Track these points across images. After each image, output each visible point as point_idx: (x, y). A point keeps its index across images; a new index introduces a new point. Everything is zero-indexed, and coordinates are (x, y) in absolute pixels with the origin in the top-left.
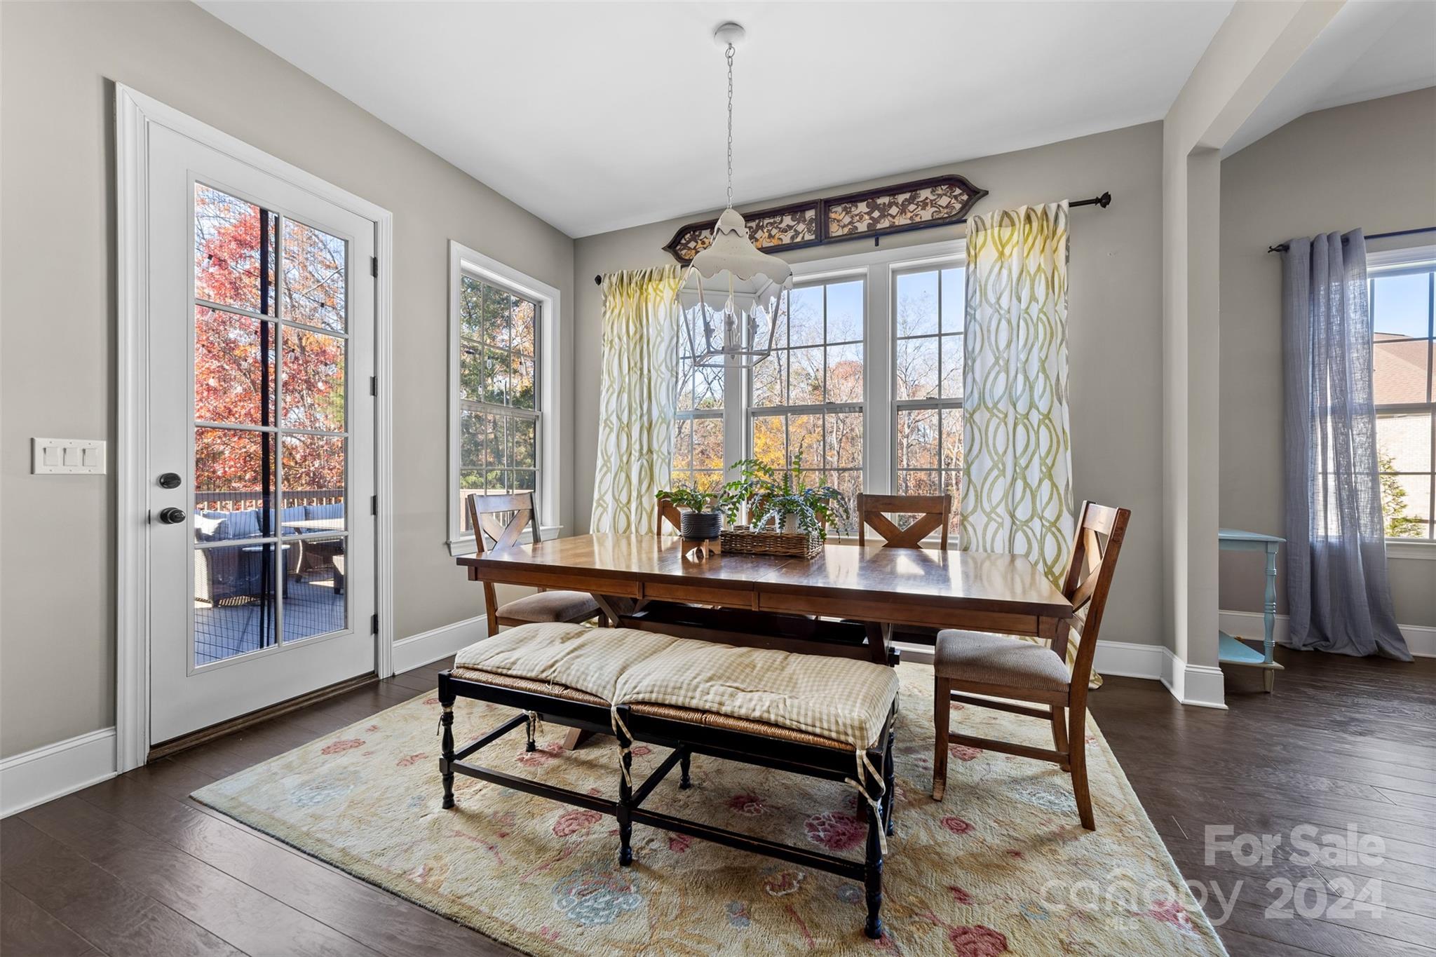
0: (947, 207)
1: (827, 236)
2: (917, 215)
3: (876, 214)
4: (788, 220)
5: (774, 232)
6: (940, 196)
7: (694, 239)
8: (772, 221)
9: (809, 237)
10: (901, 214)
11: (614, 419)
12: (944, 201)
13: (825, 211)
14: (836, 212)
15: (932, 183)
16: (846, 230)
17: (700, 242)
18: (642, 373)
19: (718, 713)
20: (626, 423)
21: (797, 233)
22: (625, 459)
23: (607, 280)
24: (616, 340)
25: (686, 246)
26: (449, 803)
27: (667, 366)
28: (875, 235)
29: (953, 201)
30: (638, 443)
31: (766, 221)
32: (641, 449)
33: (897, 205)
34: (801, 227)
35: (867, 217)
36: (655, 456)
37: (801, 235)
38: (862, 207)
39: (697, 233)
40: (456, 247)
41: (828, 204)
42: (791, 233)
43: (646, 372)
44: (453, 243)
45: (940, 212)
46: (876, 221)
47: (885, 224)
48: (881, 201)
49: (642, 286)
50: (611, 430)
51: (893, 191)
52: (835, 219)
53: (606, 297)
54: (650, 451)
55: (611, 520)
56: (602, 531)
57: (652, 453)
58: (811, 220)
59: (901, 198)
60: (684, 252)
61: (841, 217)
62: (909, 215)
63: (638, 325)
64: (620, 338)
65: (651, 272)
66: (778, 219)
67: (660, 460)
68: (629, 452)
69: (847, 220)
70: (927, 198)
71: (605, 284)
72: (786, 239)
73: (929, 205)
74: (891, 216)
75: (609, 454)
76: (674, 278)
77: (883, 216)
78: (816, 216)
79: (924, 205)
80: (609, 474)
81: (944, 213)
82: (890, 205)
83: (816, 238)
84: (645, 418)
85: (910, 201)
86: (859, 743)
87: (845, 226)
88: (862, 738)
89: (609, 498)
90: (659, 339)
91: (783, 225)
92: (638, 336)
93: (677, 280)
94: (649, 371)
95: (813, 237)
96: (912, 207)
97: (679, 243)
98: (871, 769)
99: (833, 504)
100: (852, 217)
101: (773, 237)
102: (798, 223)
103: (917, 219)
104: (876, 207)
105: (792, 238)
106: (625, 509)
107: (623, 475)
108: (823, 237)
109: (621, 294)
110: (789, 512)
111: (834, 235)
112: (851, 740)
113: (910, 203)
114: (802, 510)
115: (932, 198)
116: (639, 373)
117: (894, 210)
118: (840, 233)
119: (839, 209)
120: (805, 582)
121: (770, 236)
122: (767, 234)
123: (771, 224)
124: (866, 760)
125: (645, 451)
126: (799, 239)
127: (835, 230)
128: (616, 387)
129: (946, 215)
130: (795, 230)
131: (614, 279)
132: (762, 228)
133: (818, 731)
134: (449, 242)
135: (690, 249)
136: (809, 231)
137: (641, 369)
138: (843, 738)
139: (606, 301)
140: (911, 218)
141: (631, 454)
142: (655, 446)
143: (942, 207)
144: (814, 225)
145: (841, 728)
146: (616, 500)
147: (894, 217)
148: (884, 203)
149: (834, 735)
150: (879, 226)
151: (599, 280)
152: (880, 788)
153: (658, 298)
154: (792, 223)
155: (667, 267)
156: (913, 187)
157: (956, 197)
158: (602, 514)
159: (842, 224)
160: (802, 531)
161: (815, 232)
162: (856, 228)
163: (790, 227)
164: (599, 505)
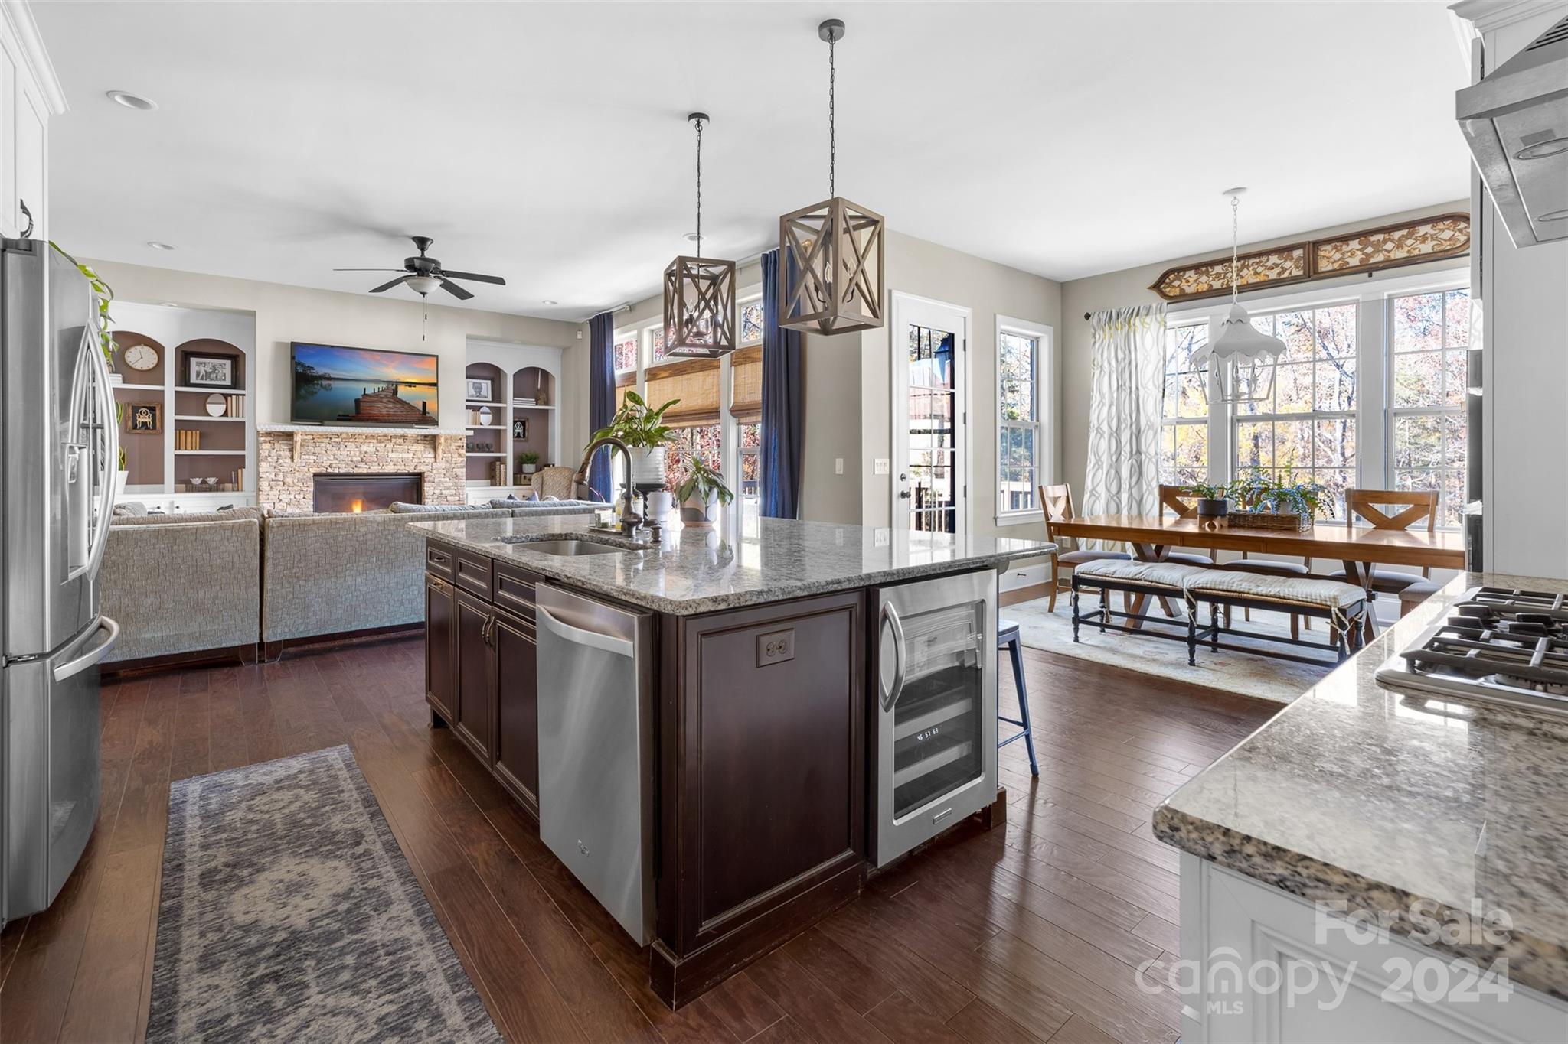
0: (1450, 240)
1: (1316, 272)
2: (1415, 249)
3: (1369, 250)
4: (1274, 259)
5: (1260, 269)
6: (1443, 230)
7: (1178, 278)
8: (1258, 260)
9: (1296, 272)
10: (1398, 248)
11: (1105, 427)
12: (1447, 234)
13: (1314, 251)
14: (1325, 250)
15: (1434, 220)
16: (1336, 266)
17: (1184, 281)
18: (1131, 392)
19: (1249, 593)
20: (1114, 429)
21: (1284, 270)
22: (1114, 459)
23: (1096, 317)
24: (1106, 364)
25: (1170, 285)
26: (1076, 640)
27: (1154, 385)
28: (1368, 269)
29: (1457, 234)
30: (1128, 445)
31: (1252, 261)
32: (1132, 451)
33: (1392, 241)
34: (1288, 264)
35: (1359, 253)
36: (1143, 457)
37: (1288, 272)
38: (1355, 244)
39: (1181, 274)
40: (999, 317)
41: (1316, 245)
42: (1278, 270)
43: (1134, 388)
44: (998, 316)
45: (1442, 244)
46: (1368, 256)
47: (1380, 257)
48: (1374, 238)
49: (1129, 321)
50: (1102, 436)
51: (1388, 230)
52: (1324, 256)
53: (1095, 330)
54: (1139, 452)
55: (1105, 506)
56: (1095, 514)
57: (1140, 454)
58: (1299, 259)
59: (1397, 235)
60: (1168, 290)
61: (1331, 255)
62: (1406, 249)
63: (1127, 352)
64: (1109, 363)
65: (1139, 310)
66: (1264, 259)
67: (1147, 460)
68: (1118, 452)
69: (1338, 256)
70: (1427, 233)
71: (1094, 320)
72: (1273, 275)
73: (1429, 239)
74: (1386, 250)
75: (1100, 454)
76: (1161, 312)
77: (1377, 251)
78: (1304, 254)
79: (1424, 239)
80: (1100, 471)
81: (1446, 246)
82: (1385, 241)
83: (1304, 273)
84: (1134, 426)
85: (1407, 237)
86: (1333, 605)
87: (1335, 262)
88: (1335, 603)
89: (1101, 489)
90: (1146, 362)
91: (1269, 264)
92: (1127, 361)
93: (1163, 315)
94: (1137, 388)
95: (1301, 272)
96: (1409, 242)
97: (1164, 282)
98: (1340, 615)
99: (1321, 496)
100: (1343, 254)
101: (1259, 274)
102: (1285, 261)
103: (1416, 252)
104: (1372, 244)
105: (1279, 274)
106: (1115, 498)
107: (1113, 472)
108: (1311, 274)
109: (1110, 328)
110: (1283, 500)
111: (1323, 270)
112: (1329, 603)
113: (1407, 239)
114: (1295, 499)
115: (1433, 232)
116: (1128, 391)
117: (1389, 246)
118: (1330, 267)
119: (1329, 247)
120: (1297, 538)
121: (1256, 273)
122: (1253, 272)
123: (1257, 263)
124: (1337, 612)
125: (1134, 451)
126: (1286, 275)
127: (1324, 266)
128: (1107, 401)
129: (1449, 247)
130: (1282, 267)
131: (1103, 316)
132: (1247, 267)
133: (1309, 600)
134: (995, 315)
135: (1174, 287)
136: (1297, 267)
137: (1131, 388)
138: (1324, 603)
139: (1094, 335)
140: (1409, 251)
141: (1120, 454)
142: (1143, 448)
143: (1445, 240)
144: (1302, 262)
145: (1323, 598)
146: (1108, 490)
147: (1389, 252)
148: (1379, 240)
149: (1319, 601)
150: (1372, 261)
151: (1088, 316)
152: (1345, 624)
153: (1145, 330)
154: (1279, 262)
155: (1154, 306)
156: (1412, 225)
157: (1460, 231)
158: (1094, 502)
159: (1332, 260)
160: (1295, 512)
161: (1303, 268)
162: (1348, 263)
163: (1277, 265)
164: (1092, 494)
